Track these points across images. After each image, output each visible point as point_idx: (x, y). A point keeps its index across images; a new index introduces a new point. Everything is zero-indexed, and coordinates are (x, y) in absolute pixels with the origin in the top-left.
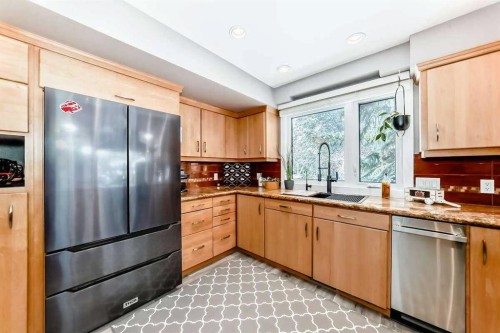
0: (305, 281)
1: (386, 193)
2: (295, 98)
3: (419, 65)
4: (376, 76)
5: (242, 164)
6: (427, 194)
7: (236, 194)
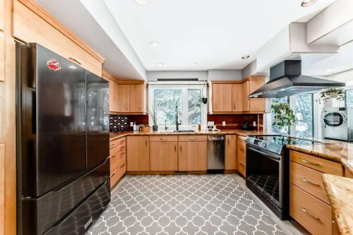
0: (174, 174)
1: (200, 129)
2: (159, 80)
3: (212, 81)
4: (197, 80)
5: (122, 116)
6: (213, 127)
7: (126, 136)
